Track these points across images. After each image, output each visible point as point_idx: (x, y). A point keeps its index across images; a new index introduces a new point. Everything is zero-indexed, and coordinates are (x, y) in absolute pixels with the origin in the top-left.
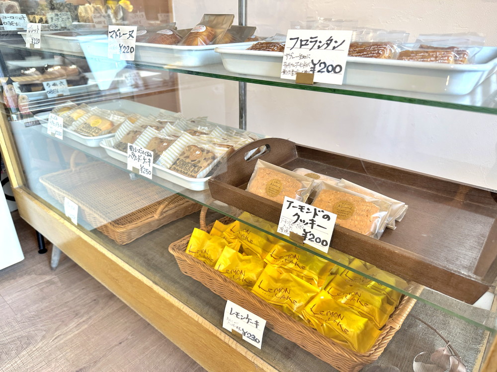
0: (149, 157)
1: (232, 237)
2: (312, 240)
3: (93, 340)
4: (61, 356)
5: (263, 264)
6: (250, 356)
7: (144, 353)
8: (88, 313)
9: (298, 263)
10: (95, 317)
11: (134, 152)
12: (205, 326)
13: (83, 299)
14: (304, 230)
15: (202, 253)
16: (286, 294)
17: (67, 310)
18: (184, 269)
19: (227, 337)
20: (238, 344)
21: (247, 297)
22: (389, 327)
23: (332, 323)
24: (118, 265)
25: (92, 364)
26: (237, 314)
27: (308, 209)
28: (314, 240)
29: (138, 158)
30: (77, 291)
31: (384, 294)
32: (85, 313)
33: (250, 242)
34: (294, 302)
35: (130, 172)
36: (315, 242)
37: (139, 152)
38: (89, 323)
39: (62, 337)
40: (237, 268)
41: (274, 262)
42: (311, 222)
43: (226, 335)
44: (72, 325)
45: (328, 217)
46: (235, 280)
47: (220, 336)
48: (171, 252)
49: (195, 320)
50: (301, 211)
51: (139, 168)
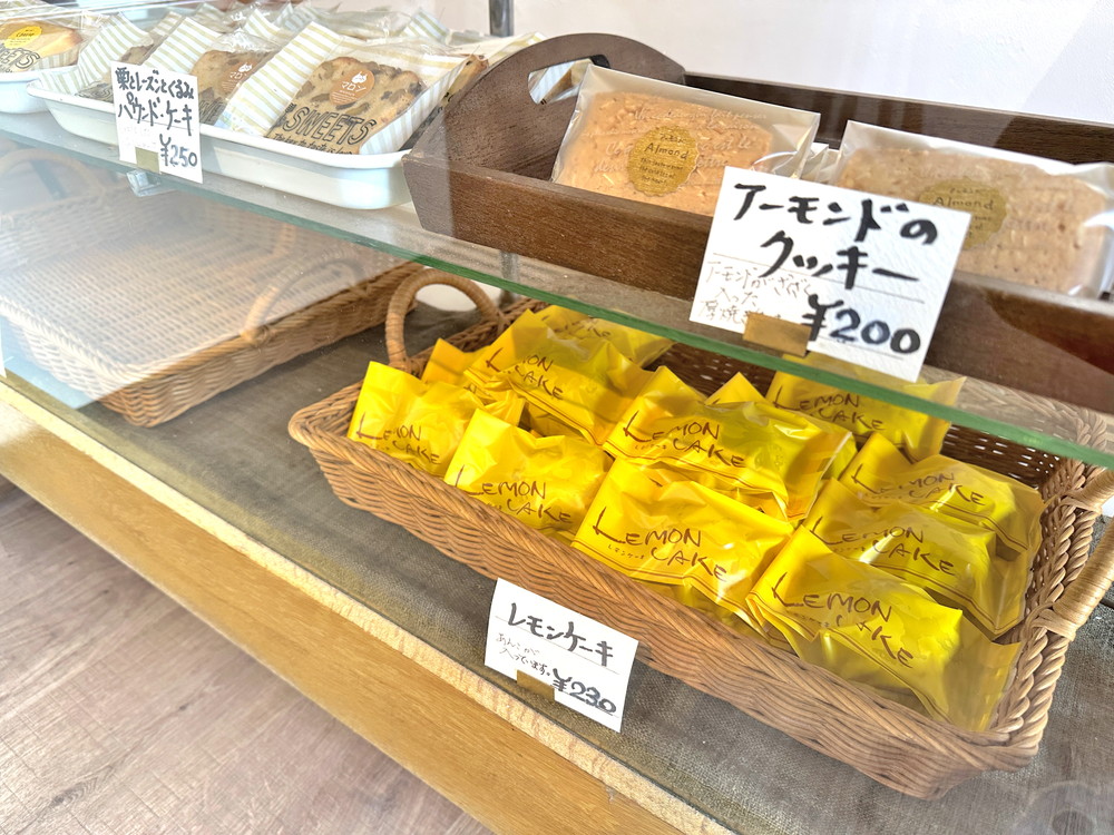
0: (185, 100)
1: (494, 385)
2: (850, 333)
3: (102, 704)
4: (8, 756)
5: (600, 460)
6: (585, 757)
7: (253, 730)
8: (87, 630)
9: (717, 448)
10: (107, 639)
11: (135, 92)
12: (425, 665)
13: (71, 592)
14: (813, 300)
15: (399, 436)
16: (689, 549)
17: (25, 625)
18: (344, 487)
19: (504, 698)
20: (543, 721)
21: (564, 563)
22: (1043, 633)
23: (855, 633)
24: (133, 488)
25: (101, 775)
26: (534, 623)
27: (835, 207)
28: (857, 333)
29: (148, 111)
30: (53, 569)
31: (987, 527)
32: (77, 629)
33: (554, 394)
34: (713, 572)
35: (127, 169)
36: (861, 342)
37: (150, 87)
38: (91, 656)
39: (10, 701)
40: (519, 475)
41: (636, 453)
42: (845, 260)
43: (500, 692)
44: (41, 665)
45: (929, 230)
46: (514, 514)
47: (477, 697)
48: (297, 435)
49: (390, 648)
50: (802, 219)
51: (157, 148)
